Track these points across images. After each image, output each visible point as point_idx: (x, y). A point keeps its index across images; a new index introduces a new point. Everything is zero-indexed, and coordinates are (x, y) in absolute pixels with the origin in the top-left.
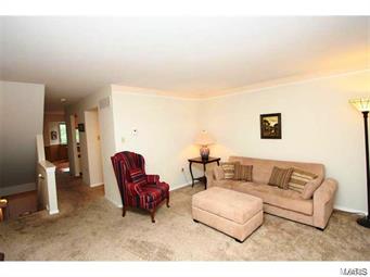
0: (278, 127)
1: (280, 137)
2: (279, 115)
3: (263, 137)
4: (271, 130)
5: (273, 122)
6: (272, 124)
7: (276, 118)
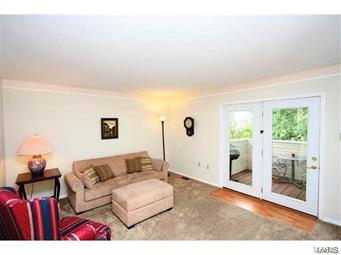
0: (116, 129)
1: (117, 137)
2: (116, 120)
3: (103, 138)
4: (109, 132)
5: (111, 125)
6: (111, 127)
7: (114, 122)
